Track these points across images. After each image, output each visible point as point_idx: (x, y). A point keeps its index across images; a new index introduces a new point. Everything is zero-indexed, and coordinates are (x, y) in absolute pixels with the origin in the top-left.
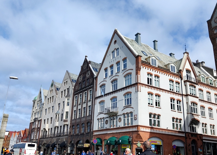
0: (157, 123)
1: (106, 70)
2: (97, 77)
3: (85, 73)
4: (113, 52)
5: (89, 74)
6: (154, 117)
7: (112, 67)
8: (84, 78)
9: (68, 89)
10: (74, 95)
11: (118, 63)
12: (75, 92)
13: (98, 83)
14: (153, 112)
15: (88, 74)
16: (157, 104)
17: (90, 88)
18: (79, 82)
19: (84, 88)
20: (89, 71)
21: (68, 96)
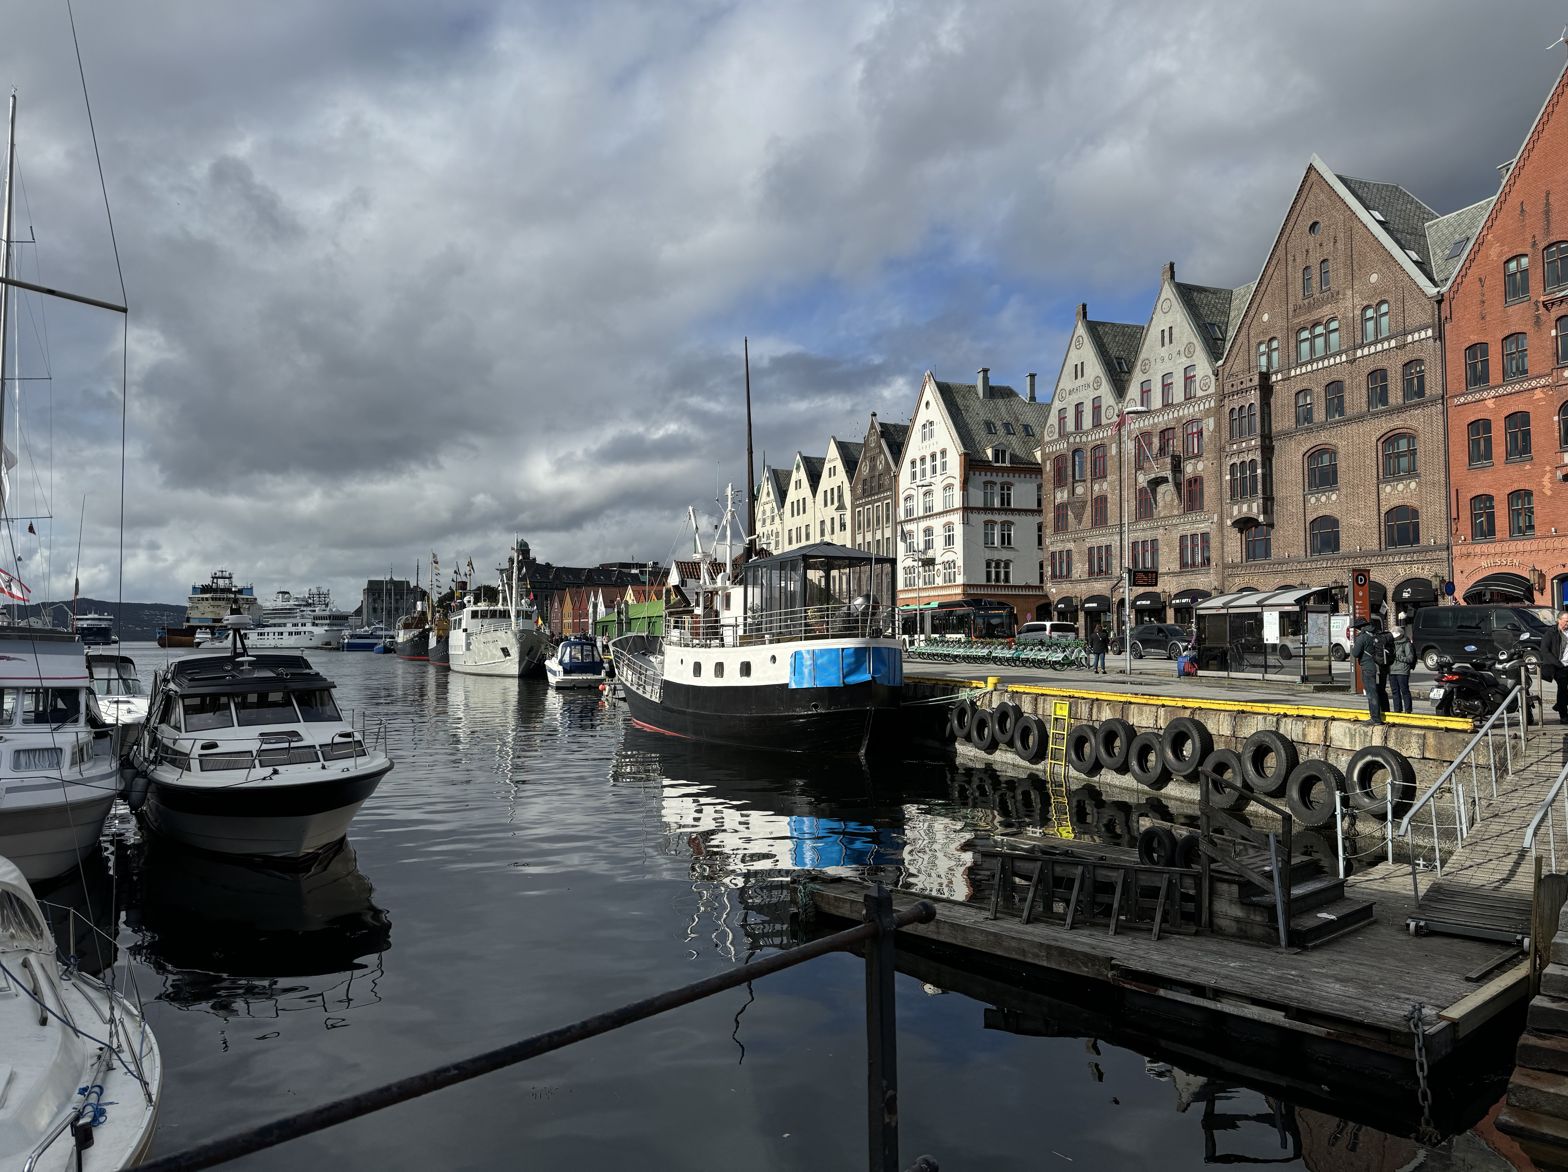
0: (1002, 576)
1: (913, 463)
2: (896, 477)
3: (873, 459)
4: (924, 426)
5: (883, 462)
6: (998, 565)
7: (923, 460)
8: (873, 468)
9: (839, 487)
10: (854, 506)
11: (933, 456)
12: (857, 500)
13: (901, 491)
14: (996, 558)
15: (881, 463)
16: (1006, 540)
17: (886, 498)
18: (863, 477)
19: (874, 495)
20: (882, 456)
21: (841, 507)
